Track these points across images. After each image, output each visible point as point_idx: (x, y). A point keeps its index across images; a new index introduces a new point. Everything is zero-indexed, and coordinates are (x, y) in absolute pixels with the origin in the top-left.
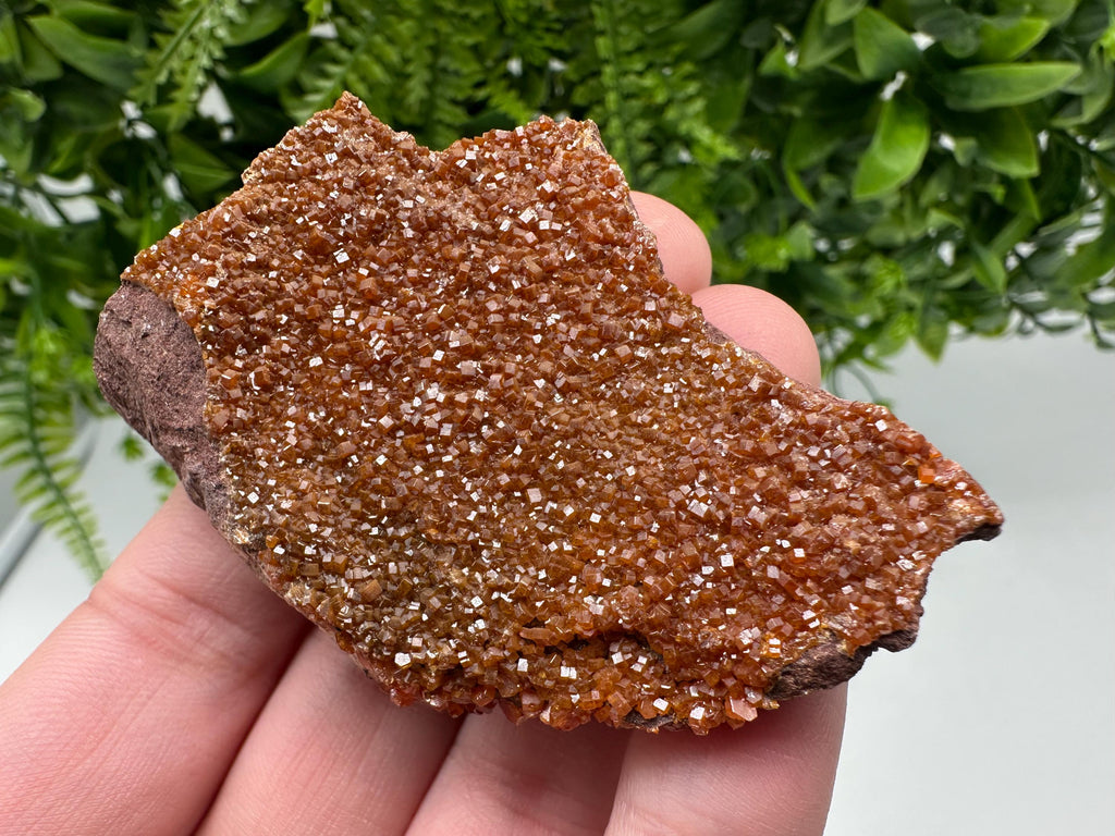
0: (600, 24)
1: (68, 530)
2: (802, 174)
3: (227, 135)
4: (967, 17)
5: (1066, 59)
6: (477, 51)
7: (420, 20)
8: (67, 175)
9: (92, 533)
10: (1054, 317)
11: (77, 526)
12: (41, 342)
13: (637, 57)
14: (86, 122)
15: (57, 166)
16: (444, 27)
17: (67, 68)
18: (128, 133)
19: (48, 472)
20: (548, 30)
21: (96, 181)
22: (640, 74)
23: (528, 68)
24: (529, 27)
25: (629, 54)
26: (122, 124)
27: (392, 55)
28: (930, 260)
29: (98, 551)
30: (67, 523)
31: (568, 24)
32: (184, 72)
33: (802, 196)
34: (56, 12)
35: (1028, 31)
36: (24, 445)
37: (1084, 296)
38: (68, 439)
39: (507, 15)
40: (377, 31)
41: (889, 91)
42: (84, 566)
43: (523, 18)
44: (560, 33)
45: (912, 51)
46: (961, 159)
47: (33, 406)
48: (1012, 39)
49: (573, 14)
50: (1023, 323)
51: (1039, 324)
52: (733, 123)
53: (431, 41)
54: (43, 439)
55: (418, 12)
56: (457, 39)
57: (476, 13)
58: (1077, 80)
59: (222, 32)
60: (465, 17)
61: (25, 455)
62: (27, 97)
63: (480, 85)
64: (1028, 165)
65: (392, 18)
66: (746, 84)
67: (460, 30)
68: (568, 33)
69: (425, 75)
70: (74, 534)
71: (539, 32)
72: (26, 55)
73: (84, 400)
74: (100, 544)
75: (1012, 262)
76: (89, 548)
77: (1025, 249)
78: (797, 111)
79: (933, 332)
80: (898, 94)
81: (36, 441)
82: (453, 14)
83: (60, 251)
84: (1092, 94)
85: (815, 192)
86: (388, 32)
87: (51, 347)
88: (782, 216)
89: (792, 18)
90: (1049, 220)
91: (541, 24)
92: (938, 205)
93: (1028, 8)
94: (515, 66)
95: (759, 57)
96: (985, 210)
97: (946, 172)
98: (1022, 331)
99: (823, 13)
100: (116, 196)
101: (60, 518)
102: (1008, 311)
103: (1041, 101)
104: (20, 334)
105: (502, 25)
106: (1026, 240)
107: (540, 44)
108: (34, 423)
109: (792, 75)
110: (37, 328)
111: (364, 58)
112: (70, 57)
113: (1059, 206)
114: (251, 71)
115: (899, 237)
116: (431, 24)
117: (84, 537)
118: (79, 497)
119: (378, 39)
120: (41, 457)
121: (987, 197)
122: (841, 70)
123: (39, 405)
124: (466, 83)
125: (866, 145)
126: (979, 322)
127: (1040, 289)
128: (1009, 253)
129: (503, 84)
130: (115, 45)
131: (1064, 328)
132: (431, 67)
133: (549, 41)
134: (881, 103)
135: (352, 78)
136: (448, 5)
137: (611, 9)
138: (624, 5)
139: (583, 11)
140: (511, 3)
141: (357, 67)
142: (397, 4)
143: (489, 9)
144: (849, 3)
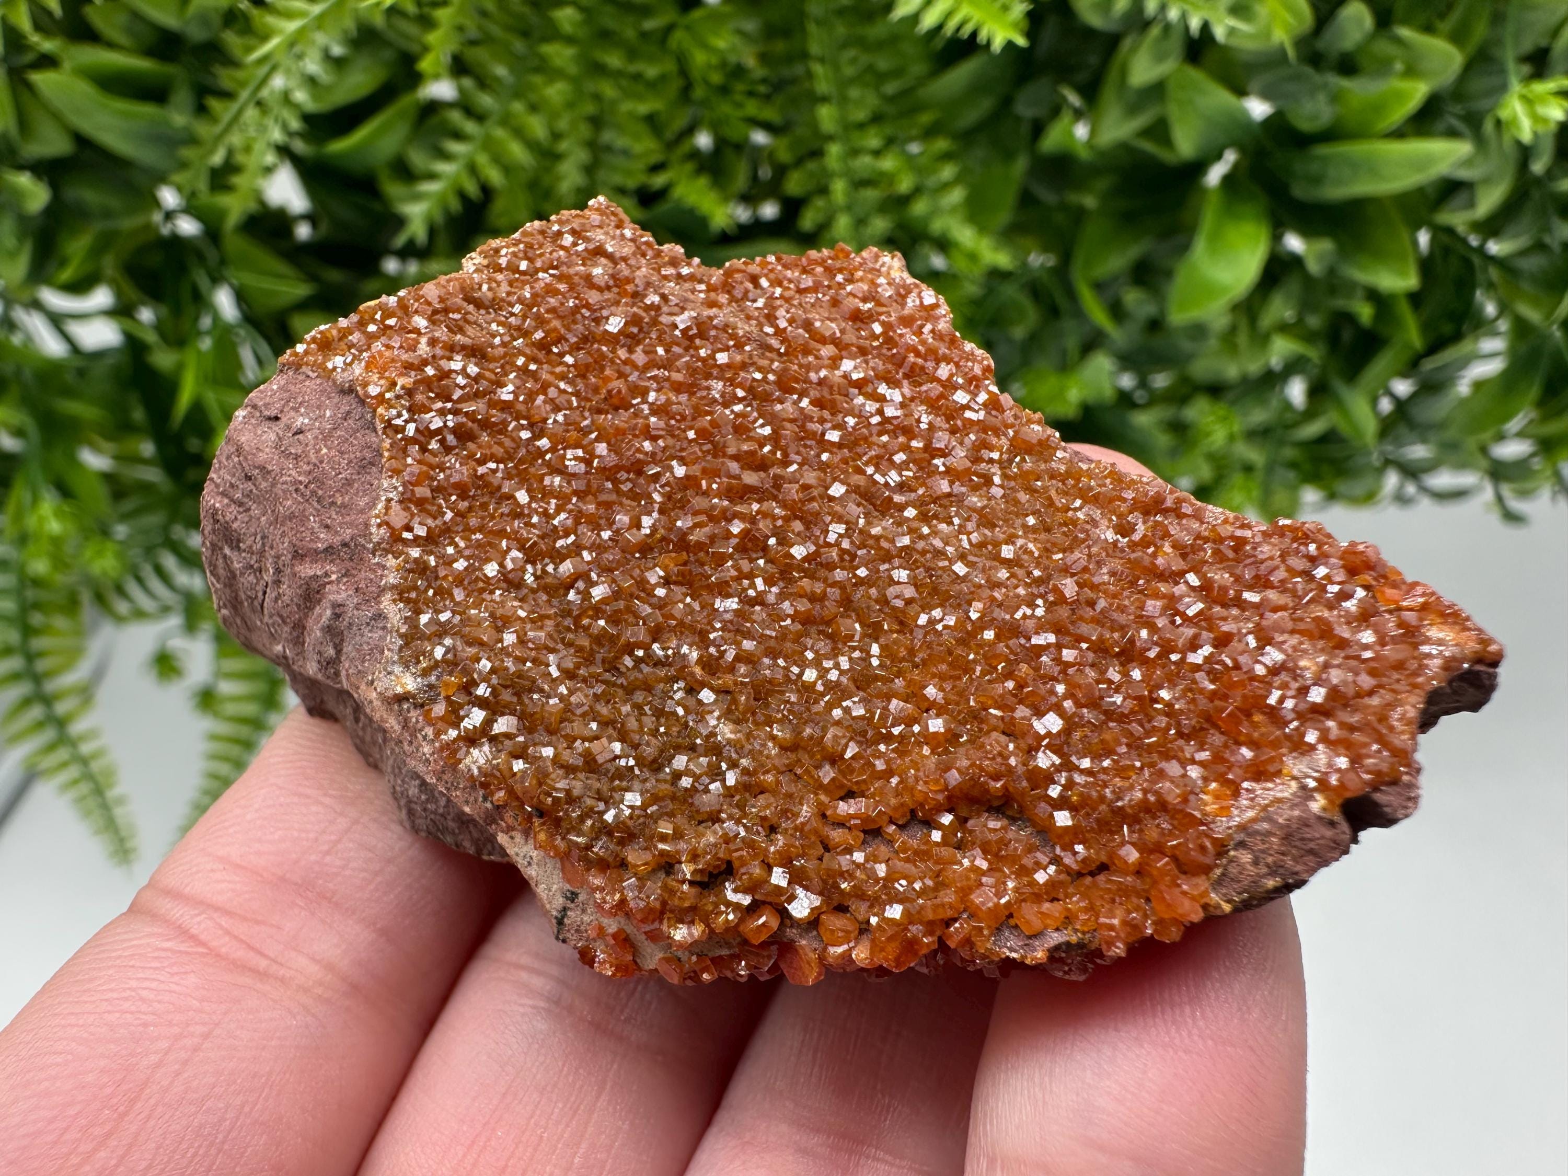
0: (822, 86)
1: (75, 782)
2: (1099, 287)
3: (303, 231)
4: (1317, 78)
5: (1452, 134)
6: (652, 121)
7: (575, 81)
8: (79, 287)
9: (111, 786)
10: (1443, 480)
11: (88, 776)
12: (41, 520)
13: (872, 131)
14: (107, 214)
15: (66, 275)
16: (608, 90)
17: (82, 141)
18: (165, 231)
19: (47, 701)
20: (751, 94)
21: (119, 294)
22: (877, 153)
23: (721, 143)
24: (724, 90)
25: (861, 126)
26: (157, 217)
27: (537, 127)
28: (1274, 403)
29: (118, 812)
30: (73, 772)
31: (778, 86)
32: (248, 149)
33: (1099, 315)
34: (67, 65)
35: (1400, 97)
36: (14, 663)
37: (1484, 450)
38: (74, 655)
39: (696, 74)
40: (516, 96)
41: (1215, 175)
42: (97, 833)
43: (716, 78)
44: (767, 98)
45: (1244, 122)
46: (1314, 267)
47: (26, 608)
48: (1379, 107)
49: (786, 72)
50: (1401, 487)
51: (1424, 489)
52: (1004, 216)
53: (590, 108)
54: (41, 654)
55: (573, 69)
56: (626, 106)
57: (652, 71)
58: (1468, 162)
59: (301, 96)
60: (637, 77)
61: (15, 677)
62: (24, 180)
63: (657, 168)
64: (1403, 274)
65: (537, 79)
66: (1021, 165)
67: (628, 94)
68: (778, 99)
69: (581, 155)
70: (85, 788)
71: (738, 97)
72: (23, 123)
73: (100, 599)
74: (121, 801)
75: (1386, 405)
76: (105, 807)
77: (1403, 387)
78: (1089, 201)
79: (1280, 498)
80: (1228, 180)
81: (31, 657)
82: (621, 73)
83: (68, 392)
84: (1487, 181)
85: (1117, 311)
86: (533, 97)
87: (55, 526)
88: (1072, 343)
89: (1082, 77)
90: (1433, 348)
91: (740, 87)
92: (1283, 328)
93: (1399, 66)
94: (704, 140)
95: (1038, 129)
96: (1347, 335)
97: (1293, 285)
98: (1401, 499)
99: (1124, 73)
100: (146, 315)
101: (64, 765)
102: (1380, 471)
103: (1420, 191)
104: (11, 507)
105: (688, 87)
106: (1404, 375)
107: (739, 113)
108: (28, 631)
109: (1084, 154)
110: (36, 500)
111: (499, 133)
112: (87, 127)
113: (1447, 329)
114: (339, 146)
115: (1232, 371)
116: (590, 86)
117: (99, 791)
118: (92, 734)
119: (518, 107)
120: (37, 679)
121: (1348, 318)
122: (1148, 146)
123: (36, 606)
124: (640, 165)
125: (1184, 248)
126: (1342, 487)
127: (1424, 441)
128: (1381, 392)
129: (689, 167)
130: (148, 110)
131: (1458, 494)
132: (592, 145)
133: (752, 108)
134: (1204, 191)
135: (482, 160)
136: (614, 60)
137: (836, 67)
138: (853, 61)
139: (799, 70)
140: (699, 59)
141: (488, 144)
142: (543, 59)
143: (669, 66)
144: (1160, 57)
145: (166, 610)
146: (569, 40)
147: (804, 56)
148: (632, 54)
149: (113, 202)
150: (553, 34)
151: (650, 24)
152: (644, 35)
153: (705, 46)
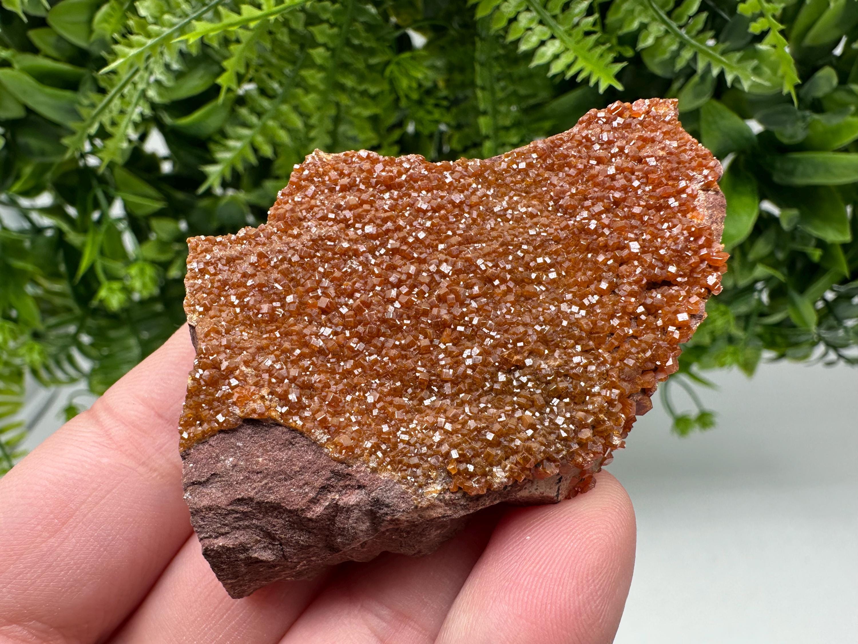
0: (483, 105)
3: (167, 167)
4: (799, 113)
6: (374, 120)
7: (323, 94)
10: (853, 352)
13: (513, 131)
14: (43, 153)
15: (18, 186)
16: (344, 100)
17: (28, 110)
18: (81, 163)
20: (437, 105)
21: (56, 198)
23: (420, 129)
24: (420, 103)
25: (507, 129)
26: (77, 155)
27: (297, 122)
28: (753, 301)
31: (455, 102)
34: (16, 66)
35: (851, 127)
39: (401, 94)
40: (284, 101)
43: (415, 96)
44: (447, 109)
45: (747, 135)
46: (785, 225)
48: (837, 132)
49: (460, 94)
50: (826, 354)
51: (842, 357)
53: (333, 112)
55: (322, 86)
56: (356, 110)
57: (374, 89)
59: (152, 94)
60: (364, 93)
64: (842, 233)
65: (299, 91)
67: (357, 103)
68: (454, 110)
71: (430, 107)
73: (35, 372)
75: (820, 305)
77: (830, 296)
79: (748, 353)
82: (353, 90)
86: (295, 102)
91: (431, 101)
92: (763, 260)
93: (853, 109)
94: (410, 128)
96: (799, 265)
97: (771, 234)
98: (826, 362)
100: (72, 211)
102: (814, 344)
105: (397, 100)
107: (430, 117)
111: (271, 123)
112: (31, 103)
114: (184, 121)
116: (333, 97)
119: (285, 108)
126: (790, 351)
128: (819, 298)
130: (68, 94)
132: (332, 133)
135: (260, 140)
136: (349, 82)
137: (493, 92)
138: (503, 89)
139: (468, 92)
140: (404, 83)
141: (264, 131)
142: (303, 79)
143: (386, 87)
144: (698, 95)
145: (72, 381)
146: (321, 68)
147: (473, 84)
148: (361, 78)
149: (47, 147)
150: (310, 63)
151: (373, 61)
152: (370, 68)
153: (408, 75)
